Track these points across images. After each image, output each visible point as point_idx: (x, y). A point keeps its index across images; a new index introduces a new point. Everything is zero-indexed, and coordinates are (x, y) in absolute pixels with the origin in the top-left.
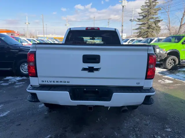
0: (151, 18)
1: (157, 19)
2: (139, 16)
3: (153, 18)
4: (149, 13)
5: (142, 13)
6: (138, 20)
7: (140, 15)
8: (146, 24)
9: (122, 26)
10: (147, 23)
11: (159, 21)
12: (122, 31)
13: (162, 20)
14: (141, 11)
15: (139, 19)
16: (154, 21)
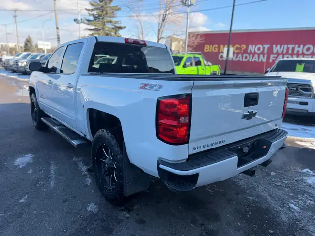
0: (108, 22)
1: (117, 25)
2: (88, 15)
3: (111, 22)
4: (105, 12)
5: (92, 10)
6: (86, 22)
7: (90, 14)
8: (100, 30)
9: (57, 28)
10: (103, 29)
11: (120, 28)
12: (58, 38)
13: (125, 27)
14: (90, 8)
15: (88, 20)
16: (113, 27)
